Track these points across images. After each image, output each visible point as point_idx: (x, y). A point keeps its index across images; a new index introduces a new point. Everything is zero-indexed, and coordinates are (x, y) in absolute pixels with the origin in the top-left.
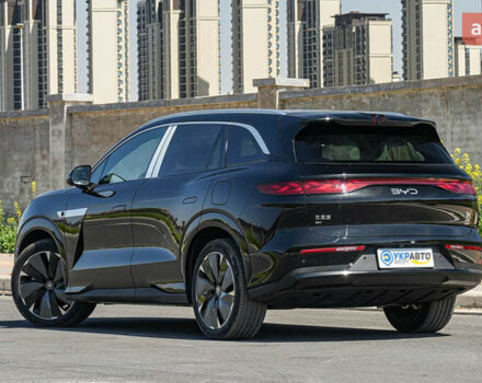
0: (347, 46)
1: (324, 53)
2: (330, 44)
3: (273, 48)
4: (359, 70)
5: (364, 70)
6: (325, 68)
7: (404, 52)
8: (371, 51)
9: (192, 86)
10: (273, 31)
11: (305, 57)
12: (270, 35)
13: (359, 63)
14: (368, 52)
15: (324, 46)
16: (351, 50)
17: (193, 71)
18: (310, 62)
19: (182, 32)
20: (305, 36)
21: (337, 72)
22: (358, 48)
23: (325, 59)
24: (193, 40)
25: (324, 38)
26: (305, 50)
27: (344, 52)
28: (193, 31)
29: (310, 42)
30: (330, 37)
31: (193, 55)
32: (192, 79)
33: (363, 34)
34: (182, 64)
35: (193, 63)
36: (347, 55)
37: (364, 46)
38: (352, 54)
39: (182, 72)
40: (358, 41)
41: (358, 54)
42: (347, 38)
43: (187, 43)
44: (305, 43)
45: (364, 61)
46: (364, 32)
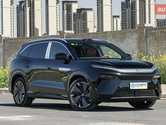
0: (80, 18)
1: (74, 21)
2: (75, 18)
3: (58, 19)
4: (84, 26)
5: (85, 25)
6: (74, 25)
7: (98, 20)
8: (88, 20)
9: (33, 30)
10: (58, 14)
11: (68, 22)
12: (57, 15)
13: (84, 23)
14: (87, 20)
15: (73, 18)
16: (82, 19)
17: (34, 26)
18: (69, 23)
19: (30, 14)
20: (68, 15)
21: (77, 26)
22: (84, 19)
23: (74, 22)
24: (34, 16)
25: (73, 16)
26: (68, 20)
27: (80, 20)
28: (33, 14)
29: (69, 17)
30: (75, 15)
31: (34, 21)
32: (33, 28)
33: (85, 15)
34: (30, 24)
35: (34, 23)
36: (80, 21)
37: (85, 18)
38: (82, 21)
39: (30, 26)
40: (84, 17)
41: (84, 21)
42: (80, 16)
43: (32, 18)
44: (68, 17)
45: (85, 23)
46: (85, 14)
